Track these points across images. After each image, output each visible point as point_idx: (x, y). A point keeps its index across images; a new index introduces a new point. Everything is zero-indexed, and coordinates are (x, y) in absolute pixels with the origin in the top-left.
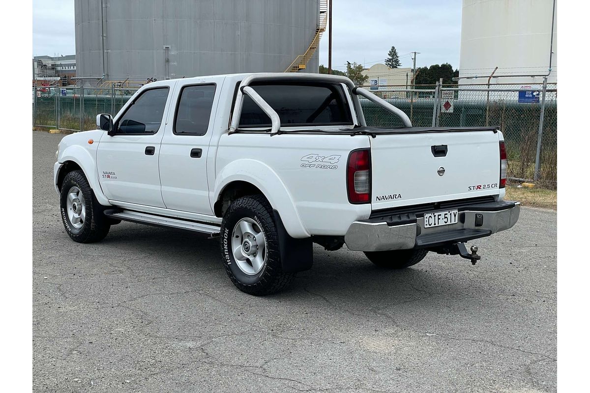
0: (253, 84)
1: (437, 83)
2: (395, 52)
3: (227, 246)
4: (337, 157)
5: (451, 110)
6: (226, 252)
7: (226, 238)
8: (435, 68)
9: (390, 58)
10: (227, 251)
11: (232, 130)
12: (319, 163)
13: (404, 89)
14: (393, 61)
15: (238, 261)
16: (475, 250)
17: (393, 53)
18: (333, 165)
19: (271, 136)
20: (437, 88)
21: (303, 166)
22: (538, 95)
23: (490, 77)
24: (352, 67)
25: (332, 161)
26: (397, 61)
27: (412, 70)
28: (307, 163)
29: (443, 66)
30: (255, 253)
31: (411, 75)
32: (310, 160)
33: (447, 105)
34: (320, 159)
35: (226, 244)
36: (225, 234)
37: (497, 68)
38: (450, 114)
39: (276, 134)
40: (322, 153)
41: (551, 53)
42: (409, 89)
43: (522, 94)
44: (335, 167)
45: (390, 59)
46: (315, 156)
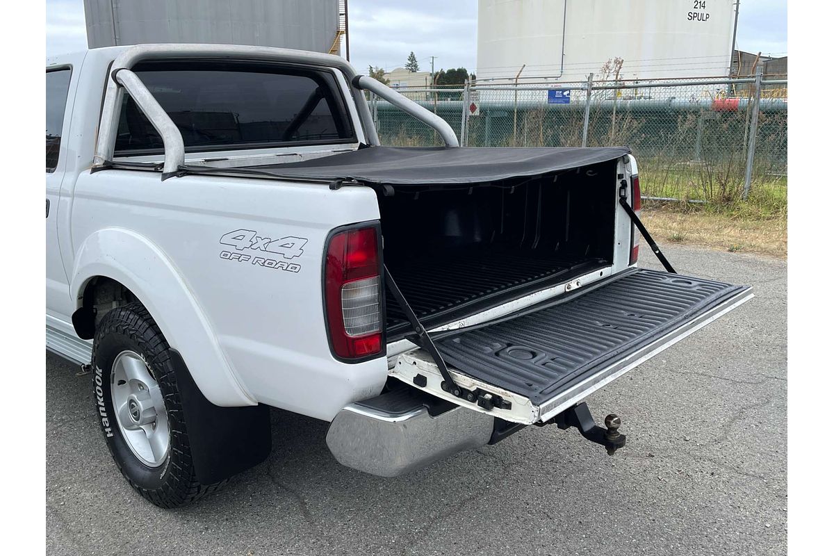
0: (142, 66)
1: (466, 82)
2: (414, 57)
3: (102, 400)
4: (299, 243)
5: (477, 113)
6: (102, 411)
7: (100, 384)
8: (451, 72)
9: (410, 62)
10: (104, 409)
11: (99, 163)
12: (258, 253)
13: (424, 89)
14: (413, 65)
15: (126, 431)
16: (615, 426)
17: (412, 58)
18: (292, 261)
19: (163, 180)
20: (466, 87)
21: (225, 255)
22: (569, 94)
23: (516, 79)
24: (374, 71)
25: (288, 252)
26: (416, 66)
27: (431, 74)
28: (232, 249)
29: (459, 70)
30: (154, 422)
31: (430, 78)
32: (240, 244)
33: (473, 108)
34: (261, 243)
35: (101, 397)
36: (97, 377)
37: (524, 66)
38: (475, 117)
39: (172, 175)
40: (265, 229)
41: (563, 54)
42: (428, 89)
43: (552, 93)
44: (295, 268)
45: (410, 64)
46: (249, 235)
